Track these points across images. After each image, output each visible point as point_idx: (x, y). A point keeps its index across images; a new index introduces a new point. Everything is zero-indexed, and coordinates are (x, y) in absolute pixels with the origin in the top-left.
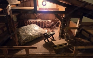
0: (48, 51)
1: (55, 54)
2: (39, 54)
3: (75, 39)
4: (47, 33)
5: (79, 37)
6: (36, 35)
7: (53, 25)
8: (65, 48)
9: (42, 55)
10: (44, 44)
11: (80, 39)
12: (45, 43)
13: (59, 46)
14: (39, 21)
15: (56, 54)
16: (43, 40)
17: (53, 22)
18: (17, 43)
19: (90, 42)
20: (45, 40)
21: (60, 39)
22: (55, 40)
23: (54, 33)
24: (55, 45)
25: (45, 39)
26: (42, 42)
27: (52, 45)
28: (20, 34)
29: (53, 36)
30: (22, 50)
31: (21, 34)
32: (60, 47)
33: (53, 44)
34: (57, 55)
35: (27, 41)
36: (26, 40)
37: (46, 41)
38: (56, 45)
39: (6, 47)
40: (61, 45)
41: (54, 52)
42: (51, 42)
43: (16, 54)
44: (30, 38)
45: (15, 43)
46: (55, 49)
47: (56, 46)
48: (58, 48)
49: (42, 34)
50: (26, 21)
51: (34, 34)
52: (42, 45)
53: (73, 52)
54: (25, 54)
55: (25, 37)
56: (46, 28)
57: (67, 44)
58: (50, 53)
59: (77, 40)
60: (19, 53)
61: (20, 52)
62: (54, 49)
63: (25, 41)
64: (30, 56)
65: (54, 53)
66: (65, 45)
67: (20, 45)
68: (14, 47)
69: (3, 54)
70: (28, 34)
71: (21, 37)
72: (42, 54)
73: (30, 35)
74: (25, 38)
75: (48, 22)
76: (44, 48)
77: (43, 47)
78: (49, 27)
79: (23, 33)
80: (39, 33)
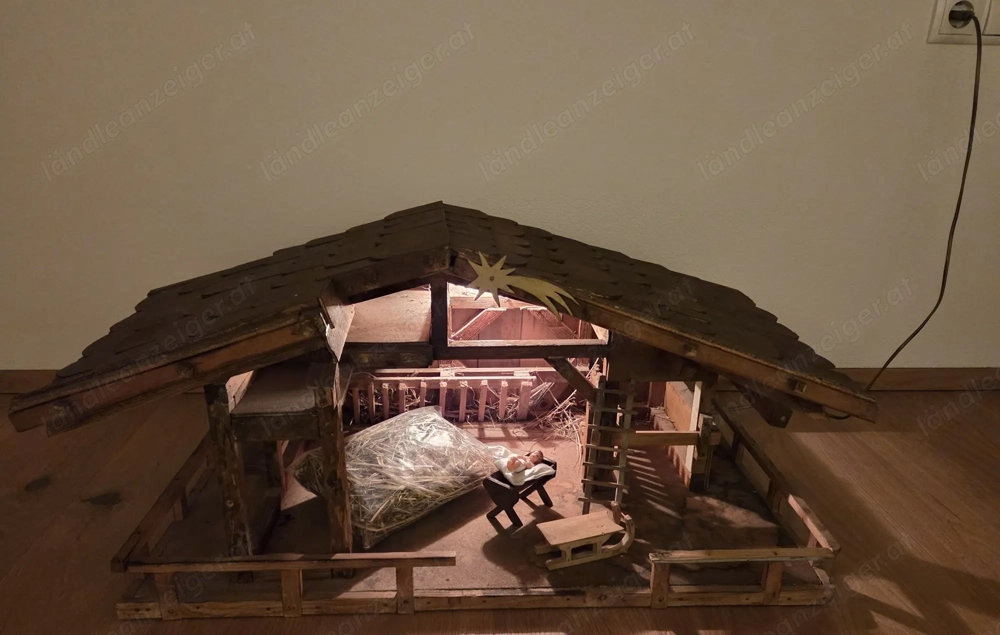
0: (512, 580)
1: (549, 596)
2: (466, 593)
3: (682, 508)
4: (509, 475)
5: (709, 495)
6: (442, 489)
7: (545, 404)
8: (609, 563)
9: (484, 599)
10: (487, 539)
11: (711, 508)
12: (493, 533)
13: (575, 551)
14: (450, 382)
15: (558, 593)
16: (483, 519)
17: (546, 386)
18: (348, 538)
19: (770, 524)
20: (492, 518)
21: (586, 511)
22: (557, 517)
23: (549, 470)
24: (553, 542)
25: (497, 511)
26: (478, 530)
27: (539, 549)
28: (352, 483)
29: (547, 486)
30: (373, 577)
31: (358, 481)
32: (584, 559)
33: (541, 538)
34: (561, 602)
35: (391, 522)
36: (387, 516)
37: (504, 520)
38: (556, 546)
39: (300, 560)
40: (586, 547)
41: (546, 582)
42: (533, 525)
43: (345, 595)
44: (405, 504)
45: (341, 535)
46: (551, 568)
47: (556, 552)
48: (568, 562)
49: (473, 477)
50: (367, 385)
51: (428, 479)
52: (479, 546)
53: (646, 584)
54: (393, 594)
55: (380, 500)
56: (497, 420)
57: (625, 540)
58: (525, 589)
59: (697, 511)
60: (359, 591)
61: (361, 586)
62: (545, 568)
63: (383, 527)
64: (418, 606)
65: (544, 588)
66: (609, 542)
67: (358, 548)
68: (339, 556)
69: (281, 599)
70: (398, 483)
71: (358, 500)
72: (479, 593)
73: (409, 490)
74: (381, 507)
75: (514, 388)
76: (491, 565)
77: (481, 557)
78: (517, 419)
79: (365, 474)
80: (455, 472)
